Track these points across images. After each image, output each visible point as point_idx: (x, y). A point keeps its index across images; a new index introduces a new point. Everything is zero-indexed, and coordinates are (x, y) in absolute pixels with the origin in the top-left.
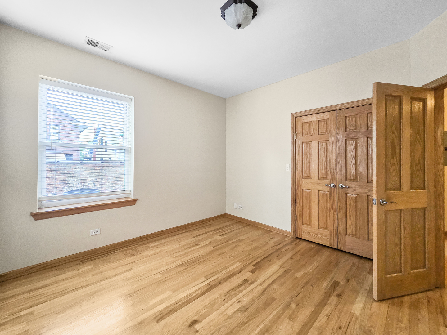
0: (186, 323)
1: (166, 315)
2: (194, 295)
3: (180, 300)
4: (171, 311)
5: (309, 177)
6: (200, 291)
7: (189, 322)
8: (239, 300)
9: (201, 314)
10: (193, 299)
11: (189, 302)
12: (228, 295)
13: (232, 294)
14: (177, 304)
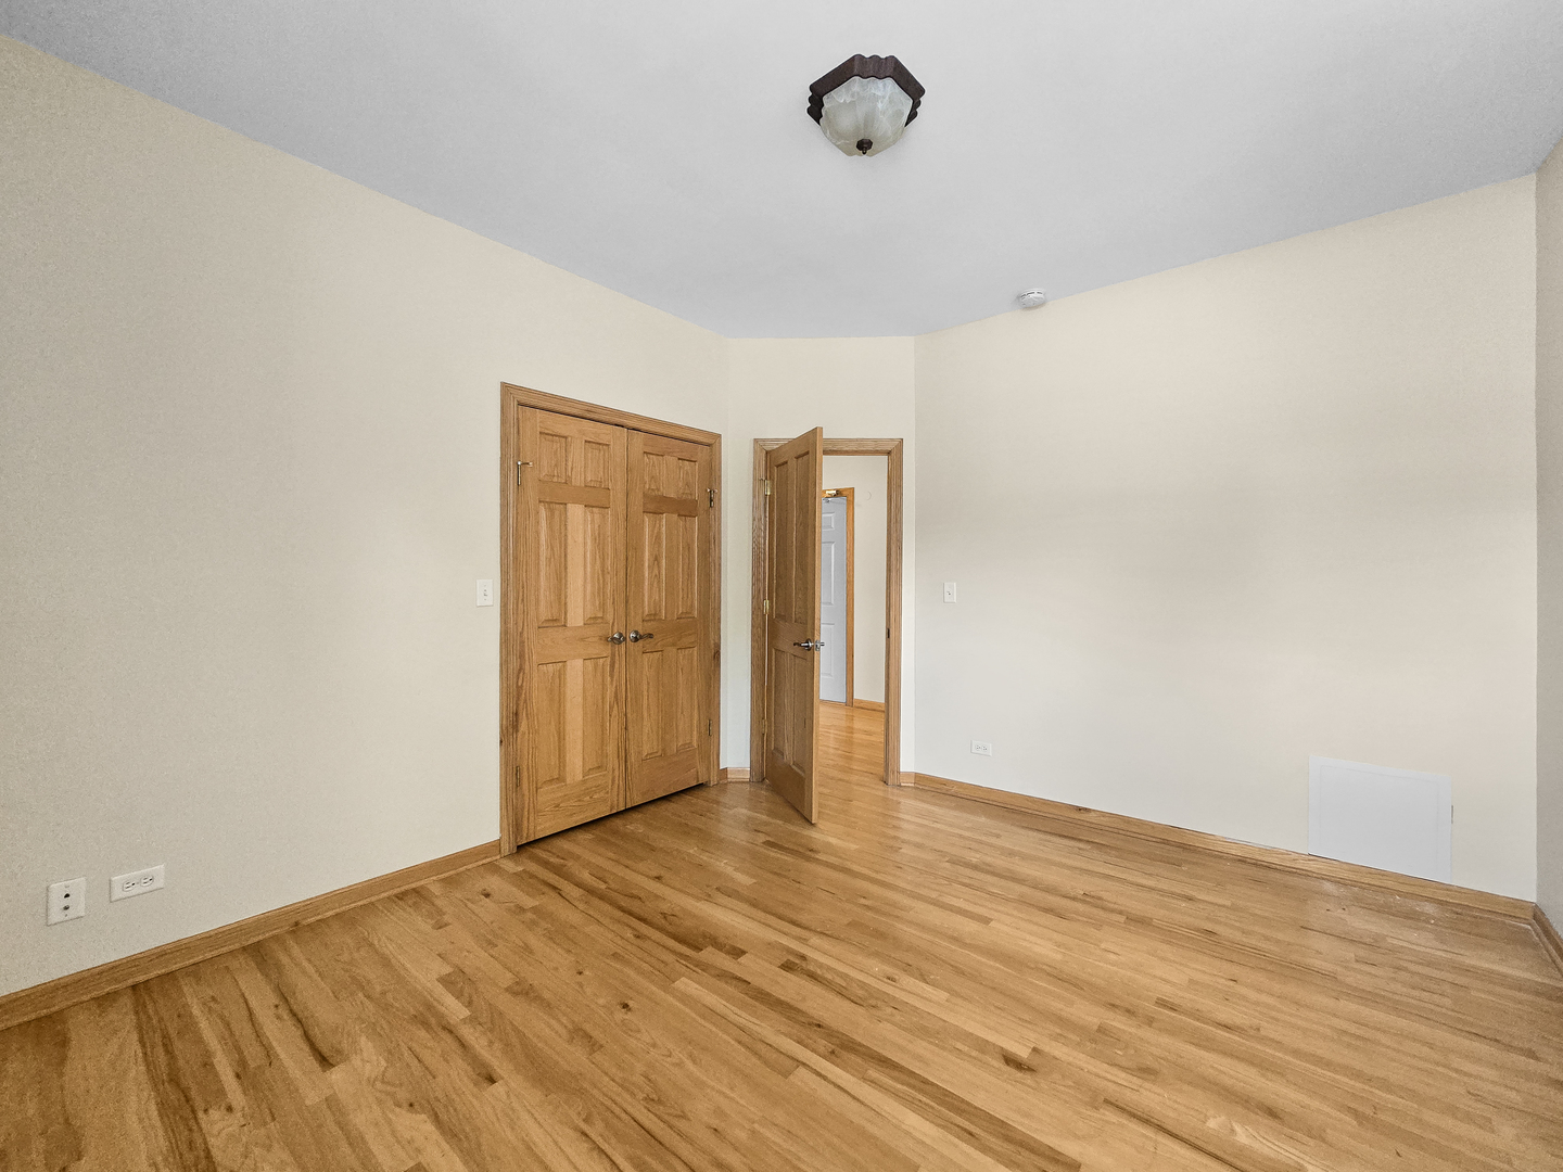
0: (1029, 1082)
1: (1032, 1150)
2: (905, 1088)
3: (946, 1125)
4: (1008, 1139)
5: (555, 620)
6: (873, 1073)
7: (1019, 1075)
8: (885, 980)
9: (974, 1053)
10: (928, 1087)
11: (945, 1095)
12: (873, 1002)
13: (860, 993)
14: (971, 1134)
